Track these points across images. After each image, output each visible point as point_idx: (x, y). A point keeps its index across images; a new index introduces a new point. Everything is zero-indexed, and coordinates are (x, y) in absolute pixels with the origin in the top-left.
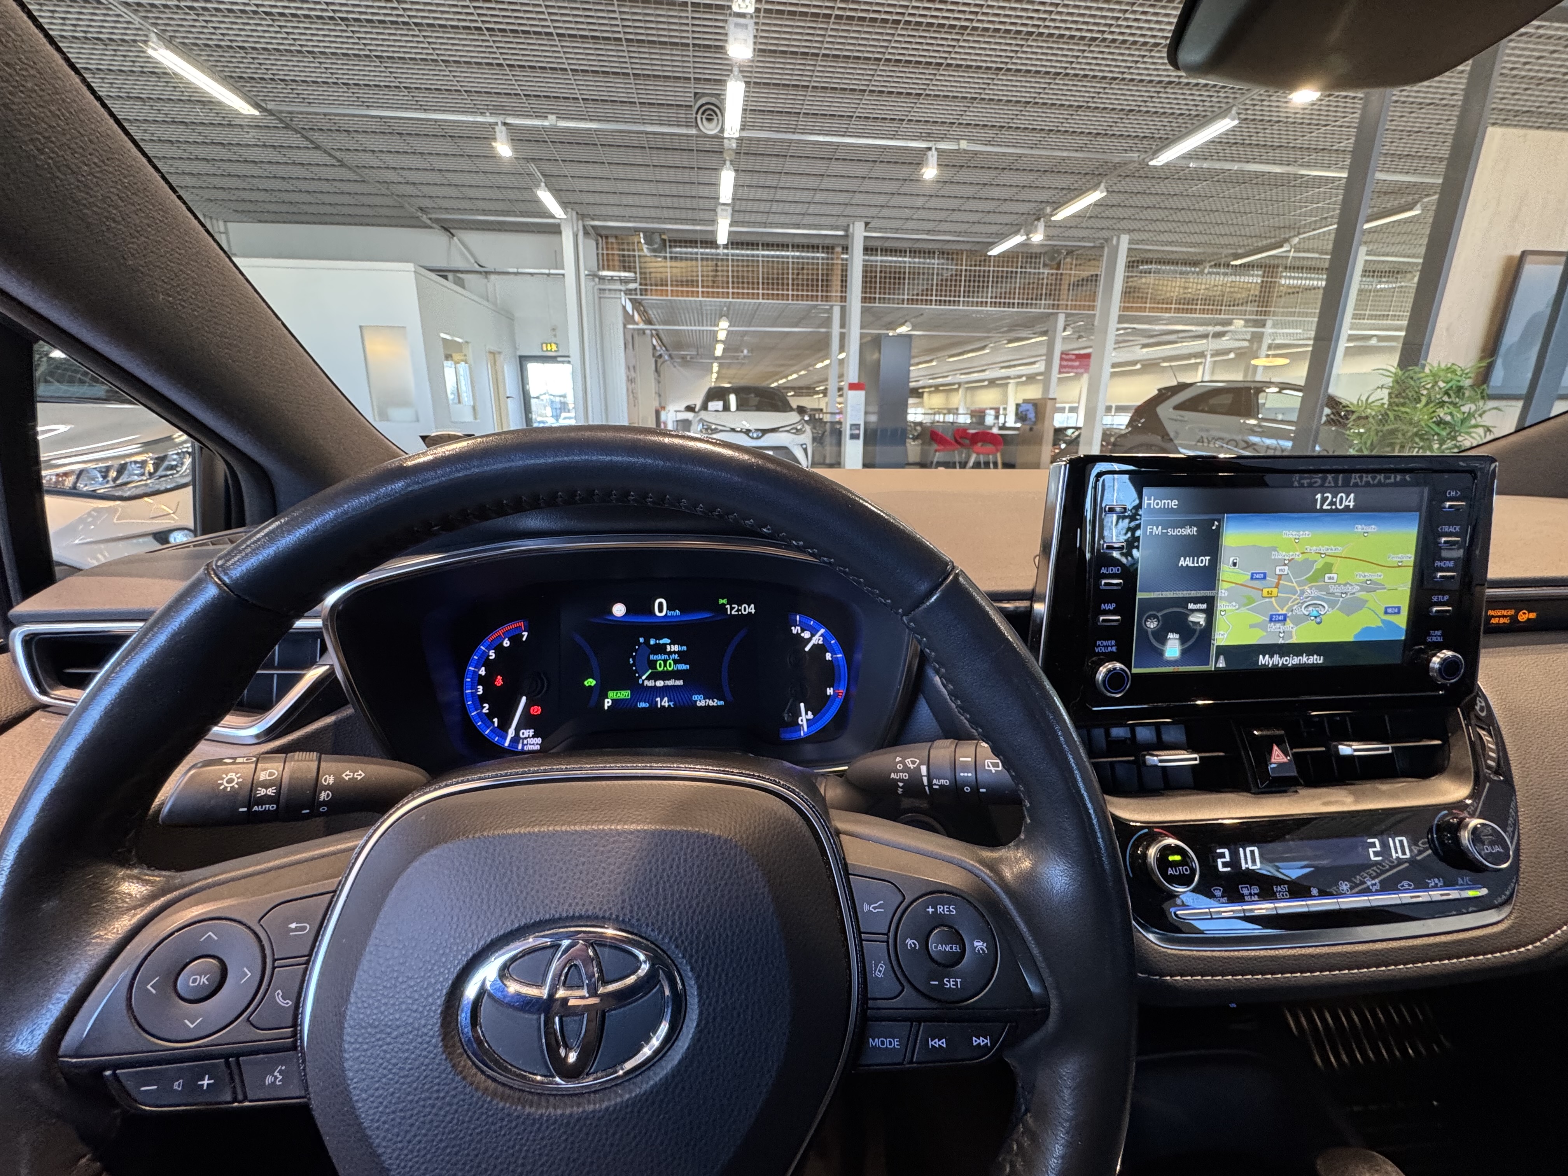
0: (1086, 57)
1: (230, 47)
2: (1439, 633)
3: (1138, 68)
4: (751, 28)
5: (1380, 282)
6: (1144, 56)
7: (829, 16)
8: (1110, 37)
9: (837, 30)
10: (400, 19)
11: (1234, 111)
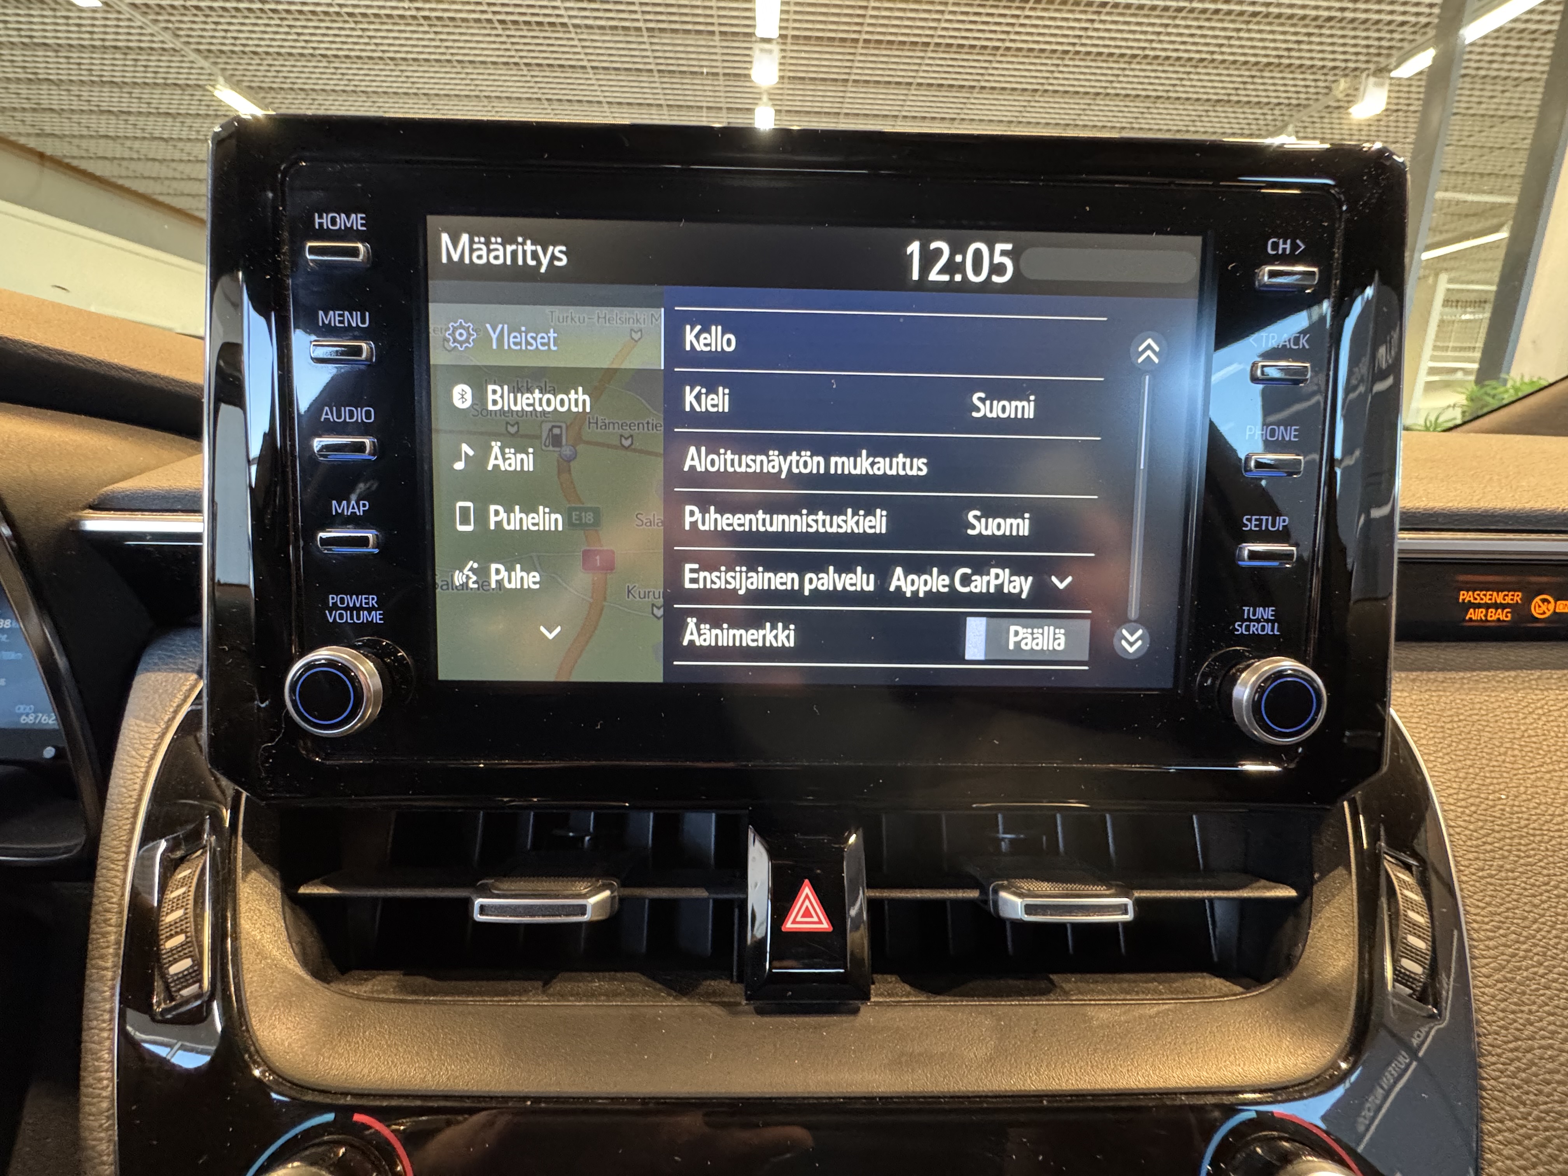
0: (1128, 76)
1: (292, 89)
2: (1269, 613)
3: (1184, 86)
4: (777, 55)
5: (1465, 313)
6: (1189, 73)
7: (856, 41)
8: (1152, 53)
9: (866, 55)
10: (443, 57)
11: (1290, 128)
